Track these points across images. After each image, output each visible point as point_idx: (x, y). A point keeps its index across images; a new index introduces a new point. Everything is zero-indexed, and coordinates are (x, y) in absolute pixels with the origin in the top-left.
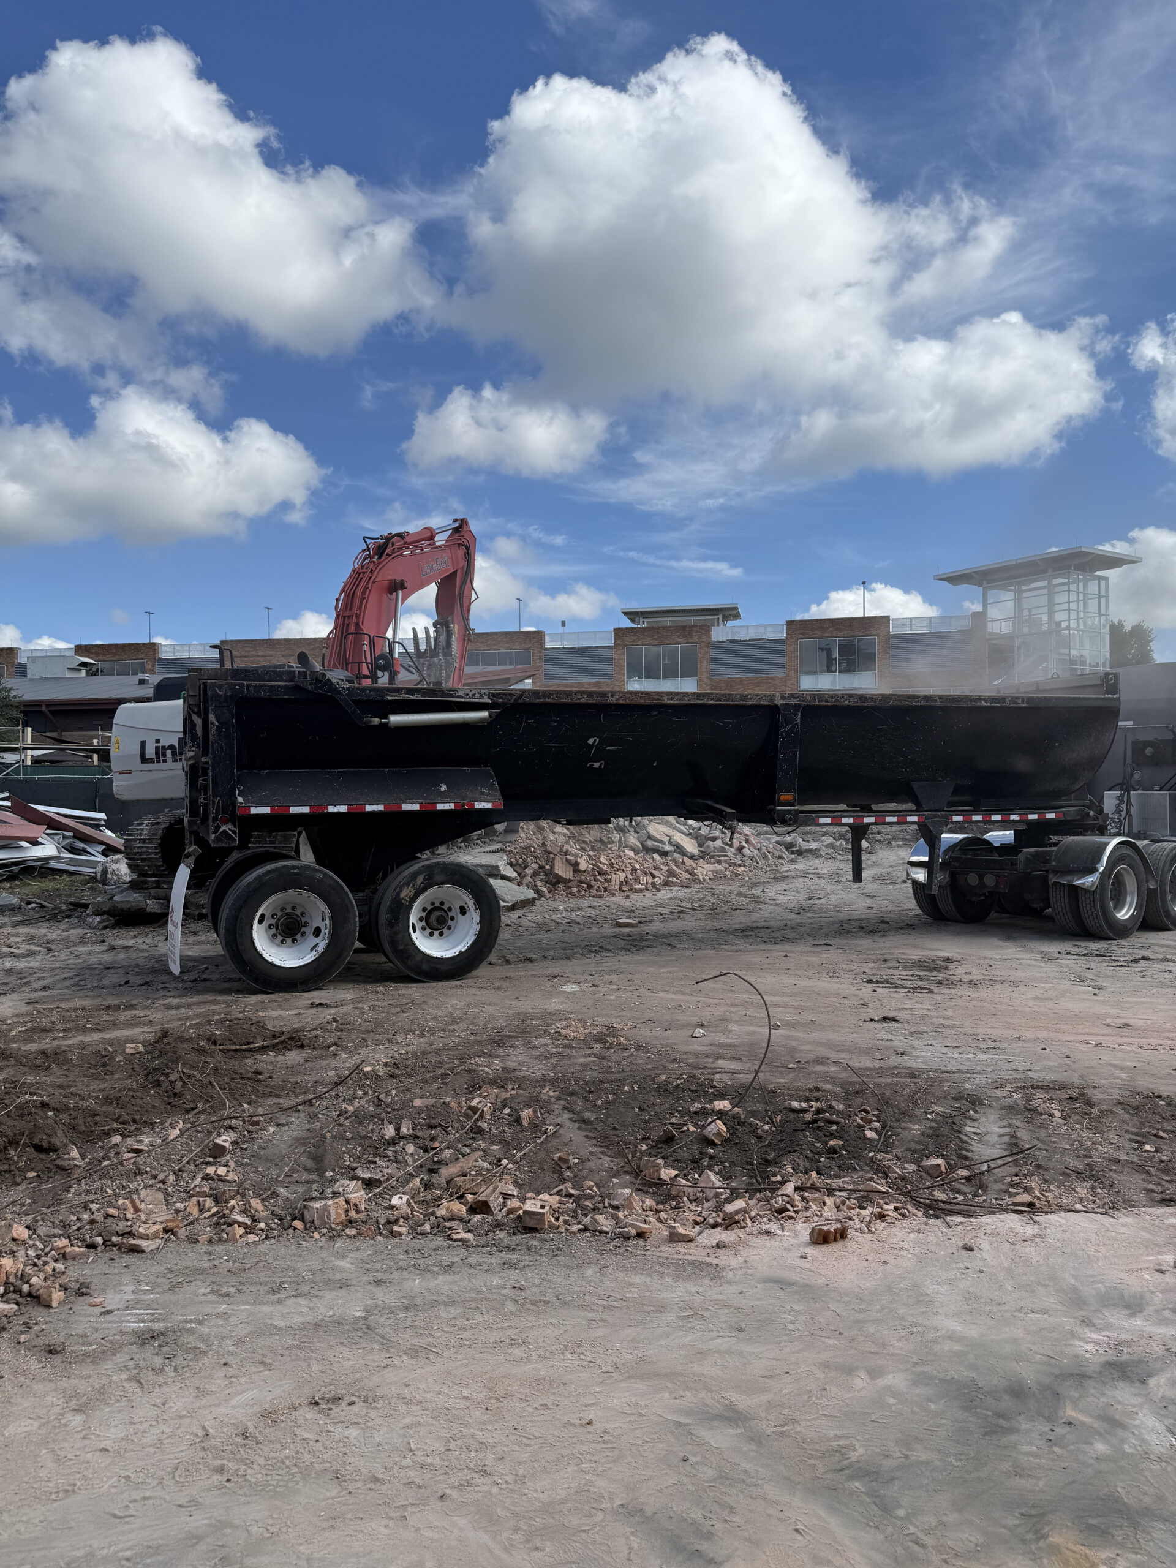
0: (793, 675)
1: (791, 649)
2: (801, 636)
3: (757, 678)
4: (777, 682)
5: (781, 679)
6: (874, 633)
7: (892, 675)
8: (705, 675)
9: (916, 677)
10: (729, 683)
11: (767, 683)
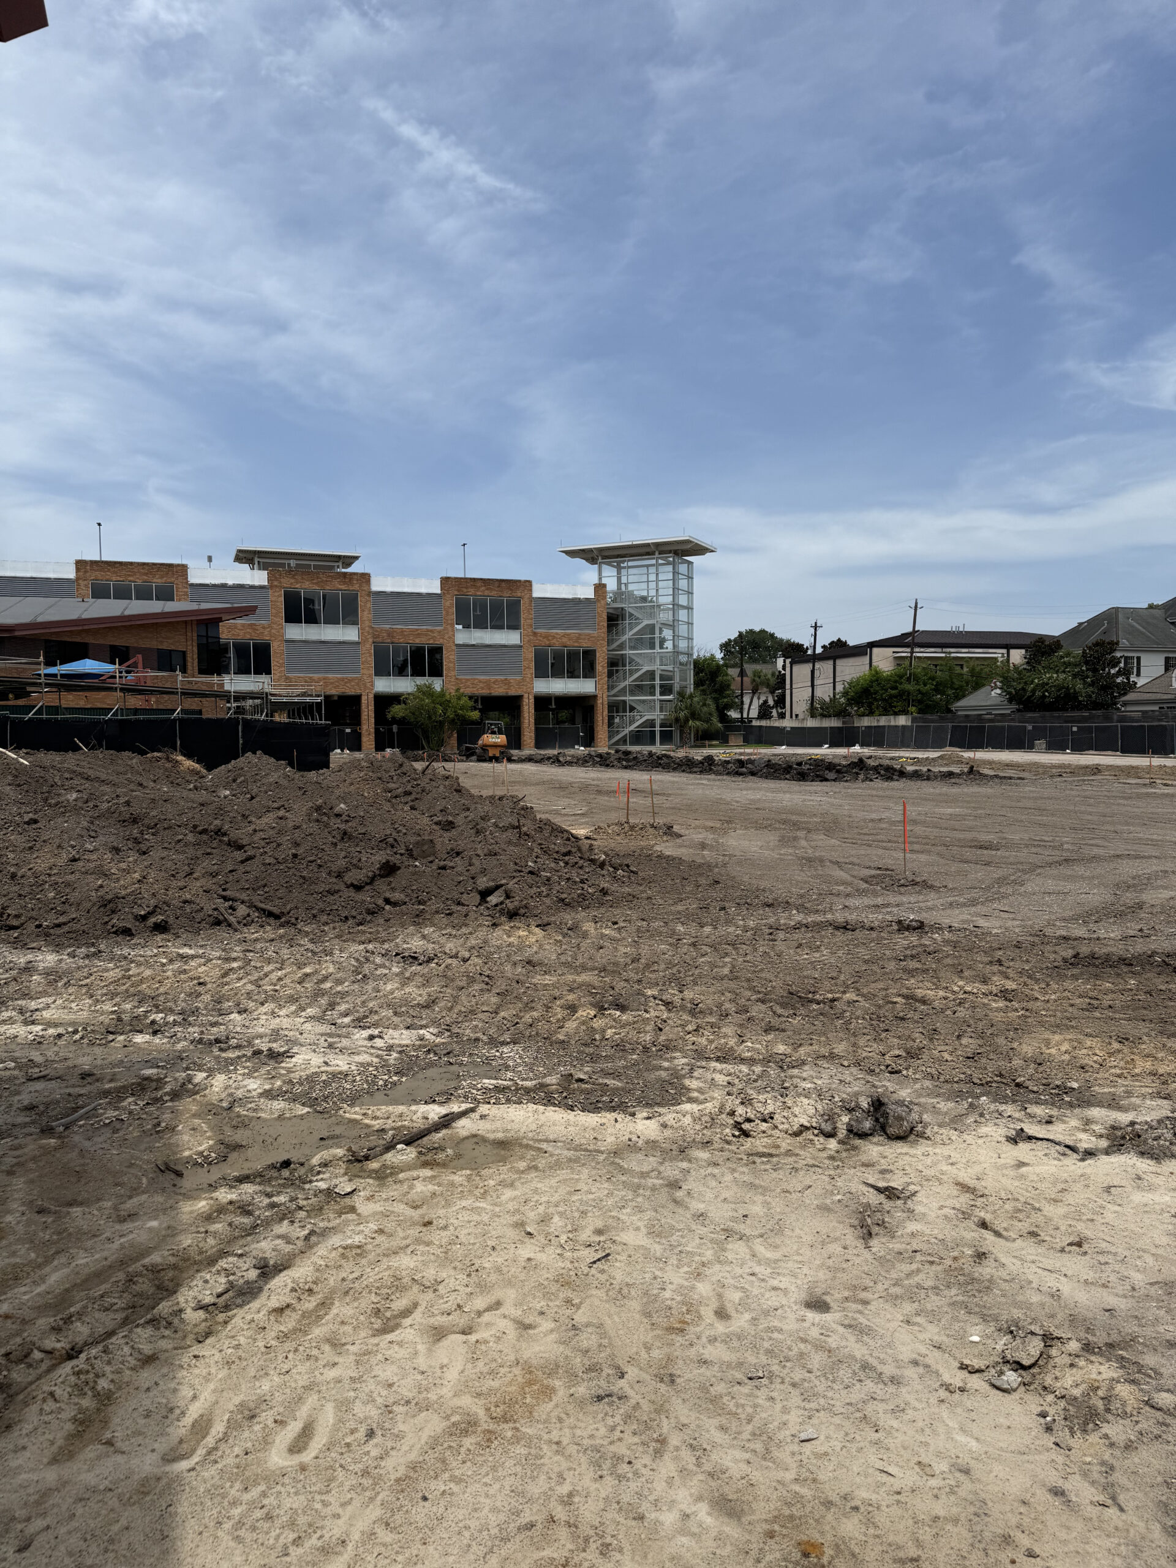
0: (450, 629)
1: (448, 604)
2: (457, 592)
3: (418, 630)
4: (436, 634)
5: (439, 632)
6: (519, 594)
7: (535, 634)
8: (367, 623)
9: (554, 637)
10: (390, 633)
11: (426, 635)
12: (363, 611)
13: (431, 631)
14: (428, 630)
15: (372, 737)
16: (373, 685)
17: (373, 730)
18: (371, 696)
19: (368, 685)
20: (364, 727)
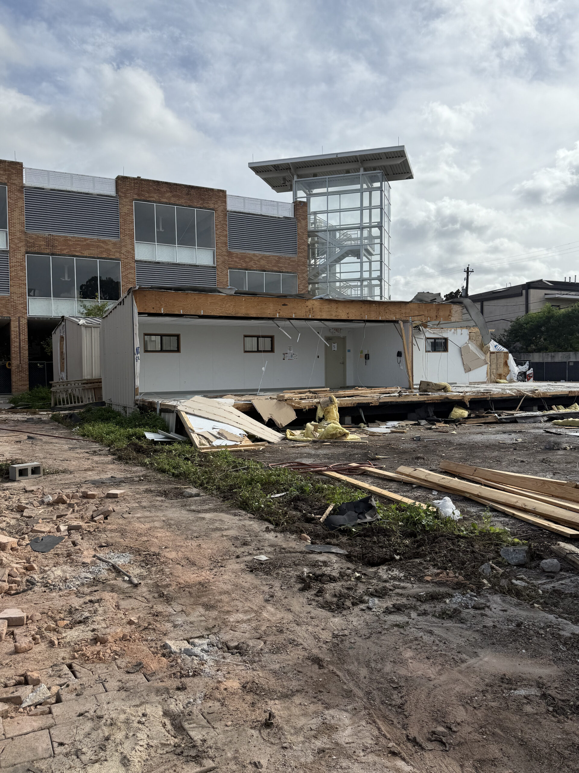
0: (128, 241)
1: (125, 210)
2: (136, 197)
3: (86, 240)
4: (110, 247)
5: (115, 244)
6: (212, 206)
7: (230, 254)
8: (18, 227)
9: (251, 259)
10: (50, 242)
11: (98, 247)
12: (12, 210)
13: (104, 242)
14: (99, 241)
15: (25, 375)
16: (25, 307)
17: (26, 367)
18: (24, 322)
19: (20, 307)
20: (15, 362)
